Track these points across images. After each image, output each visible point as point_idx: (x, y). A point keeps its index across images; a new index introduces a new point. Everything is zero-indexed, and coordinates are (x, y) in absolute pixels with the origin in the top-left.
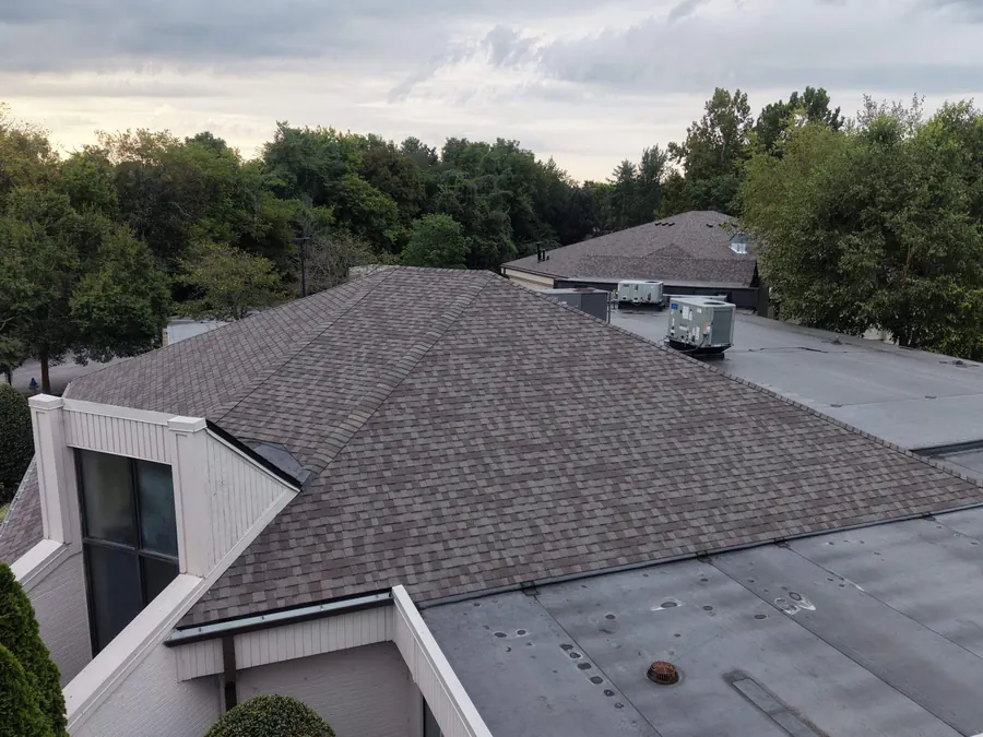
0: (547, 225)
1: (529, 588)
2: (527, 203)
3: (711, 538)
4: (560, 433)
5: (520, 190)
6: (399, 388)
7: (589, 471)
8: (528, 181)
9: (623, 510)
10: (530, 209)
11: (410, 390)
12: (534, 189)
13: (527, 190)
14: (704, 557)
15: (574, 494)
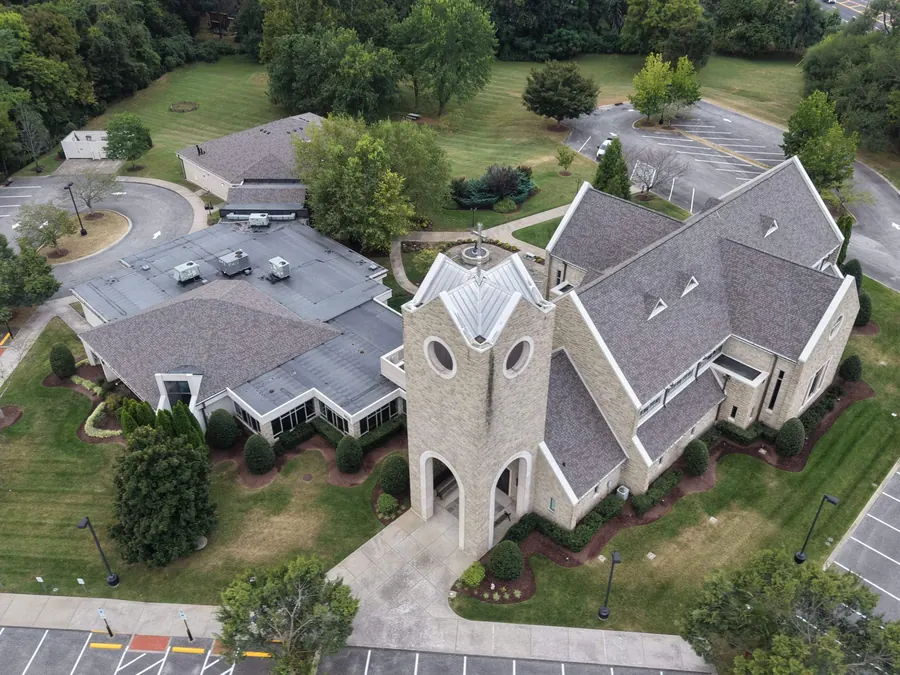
1: (249, 382)
2: (155, 8)
3: (280, 362)
7: (255, 354)
9: (263, 361)
10: (160, 13)
15: (253, 361)
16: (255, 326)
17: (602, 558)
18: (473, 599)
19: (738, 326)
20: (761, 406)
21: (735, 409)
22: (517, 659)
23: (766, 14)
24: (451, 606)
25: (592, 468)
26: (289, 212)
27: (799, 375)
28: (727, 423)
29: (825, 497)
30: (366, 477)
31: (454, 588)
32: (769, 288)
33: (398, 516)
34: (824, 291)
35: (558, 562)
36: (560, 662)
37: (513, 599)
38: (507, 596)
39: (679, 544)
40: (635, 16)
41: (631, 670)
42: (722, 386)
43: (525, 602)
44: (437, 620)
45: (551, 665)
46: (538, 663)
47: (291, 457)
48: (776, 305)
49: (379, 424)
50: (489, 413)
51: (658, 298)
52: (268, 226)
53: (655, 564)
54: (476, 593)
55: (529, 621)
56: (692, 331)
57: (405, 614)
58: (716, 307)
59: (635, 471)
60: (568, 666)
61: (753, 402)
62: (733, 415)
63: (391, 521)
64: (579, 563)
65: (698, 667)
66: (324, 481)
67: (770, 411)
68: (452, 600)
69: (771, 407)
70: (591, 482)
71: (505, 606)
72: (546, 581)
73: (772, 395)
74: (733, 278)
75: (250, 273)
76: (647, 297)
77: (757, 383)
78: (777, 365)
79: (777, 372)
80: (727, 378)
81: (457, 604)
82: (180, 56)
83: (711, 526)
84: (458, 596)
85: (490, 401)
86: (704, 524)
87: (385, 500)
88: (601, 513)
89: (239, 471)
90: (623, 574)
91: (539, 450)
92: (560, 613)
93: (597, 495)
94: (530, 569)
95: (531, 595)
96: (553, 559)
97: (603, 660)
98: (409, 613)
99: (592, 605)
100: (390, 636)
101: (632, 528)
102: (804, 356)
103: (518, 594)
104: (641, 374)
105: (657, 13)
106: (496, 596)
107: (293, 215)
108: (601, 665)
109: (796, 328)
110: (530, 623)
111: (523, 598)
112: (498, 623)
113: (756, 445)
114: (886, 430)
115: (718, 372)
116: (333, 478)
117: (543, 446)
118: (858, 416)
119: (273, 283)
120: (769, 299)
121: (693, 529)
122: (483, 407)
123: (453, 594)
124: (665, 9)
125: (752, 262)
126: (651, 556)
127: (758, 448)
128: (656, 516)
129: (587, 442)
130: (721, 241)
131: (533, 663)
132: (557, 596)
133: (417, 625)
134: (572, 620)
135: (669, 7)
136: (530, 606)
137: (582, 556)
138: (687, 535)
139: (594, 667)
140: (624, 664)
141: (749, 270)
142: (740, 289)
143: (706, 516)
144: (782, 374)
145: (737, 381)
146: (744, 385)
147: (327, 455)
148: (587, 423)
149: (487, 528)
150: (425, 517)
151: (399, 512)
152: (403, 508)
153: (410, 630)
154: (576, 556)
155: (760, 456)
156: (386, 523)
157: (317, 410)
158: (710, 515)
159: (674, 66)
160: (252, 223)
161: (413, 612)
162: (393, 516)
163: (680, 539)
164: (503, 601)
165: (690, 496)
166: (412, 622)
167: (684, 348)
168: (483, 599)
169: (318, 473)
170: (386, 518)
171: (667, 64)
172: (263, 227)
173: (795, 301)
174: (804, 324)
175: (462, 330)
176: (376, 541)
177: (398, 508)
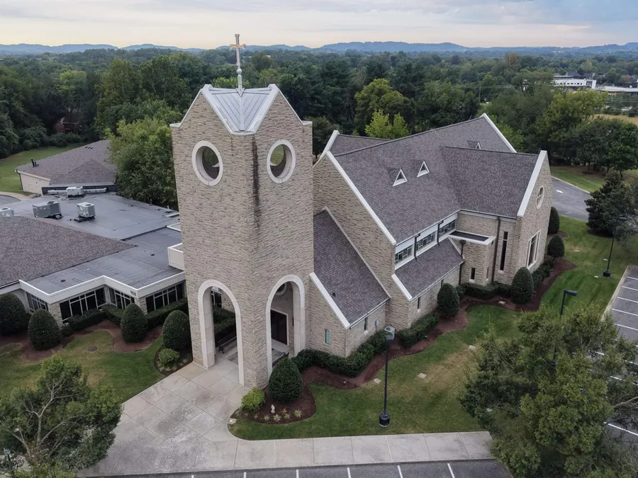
0: (35, 116)
1: (42, 276)
2: (18, 106)
3: (75, 263)
4: (45, 250)
5: (13, 99)
6: (8, 248)
7: (51, 257)
8: (17, 92)
9: (58, 261)
10: (22, 110)
11: (11, 248)
12: (22, 97)
13: (17, 98)
14: (74, 266)
15: (49, 261)
16: (55, 237)
17: (377, 381)
18: (253, 422)
19: (465, 203)
20: (494, 267)
21: (473, 270)
22: (300, 468)
23: (447, 107)
24: (231, 430)
25: (359, 301)
26: (103, 187)
27: (519, 229)
28: (469, 284)
29: (565, 292)
30: (150, 345)
31: (233, 416)
32: (484, 173)
33: (179, 368)
34: (526, 165)
35: (337, 387)
36: (345, 466)
37: (294, 419)
38: (287, 416)
39: (446, 365)
40: (362, 106)
41: (417, 466)
42: (459, 252)
43: (307, 420)
44: (215, 443)
45: (337, 470)
46: (322, 470)
47: (78, 337)
48: (491, 182)
49: (166, 303)
50: (258, 212)
51: (399, 170)
52: (82, 196)
53: (427, 381)
54: (256, 417)
55: (311, 435)
56: (429, 201)
57: (182, 442)
58: (446, 189)
59: (397, 309)
60: (354, 468)
61: (486, 262)
62: (473, 277)
63: (172, 372)
64: (356, 386)
65: (483, 455)
66: (108, 350)
67: (501, 272)
68: (232, 426)
69: (502, 268)
70: (360, 312)
71: (286, 425)
72: (326, 402)
73: (501, 255)
74: (455, 171)
75: (60, 218)
76: (390, 170)
77: (487, 242)
78: (501, 228)
79: (502, 234)
80: (463, 243)
81: (236, 428)
82: (36, 141)
83: (472, 351)
84: (237, 422)
85: (257, 200)
86: (465, 350)
87: (168, 354)
88: (372, 344)
89: (23, 351)
90: (397, 390)
91: (311, 281)
92: (342, 426)
93: (366, 332)
94: (311, 394)
95: (312, 414)
96: (331, 385)
97: (389, 459)
98: (187, 441)
99: (373, 416)
100: (163, 462)
101: (401, 358)
102: (521, 213)
103: (298, 413)
104: (393, 222)
105: (377, 102)
106: (277, 418)
107: (105, 189)
108: (388, 464)
109: (511, 195)
110: (312, 437)
111: (305, 416)
112: (278, 440)
113: (496, 299)
114: (594, 285)
115: (455, 240)
116: (119, 347)
117: (313, 276)
118: (570, 278)
119: (80, 221)
120: (486, 180)
121: (455, 354)
122: (250, 202)
123: (233, 421)
124: (382, 99)
125: (468, 158)
126: (422, 376)
127: (498, 301)
128: (422, 348)
129: (353, 280)
130: (442, 149)
131: (317, 470)
132: (338, 413)
133: (194, 450)
134: (354, 430)
135: (384, 98)
136: (311, 423)
137: (359, 381)
138: (451, 358)
139: (381, 467)
140: (411, 460)
141: (466, 163)
142: (461, 177)
143: (465, 345)
144: (506, 234)
145: (471, 243)
146: (478, 246)
147: (114, 333)
148: (352, 266)
149: (265, 354)
150: (206, 365)
151: (181, 364)
152: (185, 361)
153: (186, 455)
154: (353, 381)
155: (501, 305)
156: (166, 374)
157: (108, 300)
158: (469, 344)
159: (391, 118)
160: (69, 193)
161: (190, 439)
162: (174, 368)
163: (446, 362)
164: (283, 421)
165: (448, 333)
166: (189, 447)
167: (425, 211)
168: (264, 421)
169: (103, 345)
170: (168, 369)
171: (387, 117)
172: (78, 196)
173: (505, 177)
174: (516, 191)
175: (224, 121)
176: (156, 388)
177: (179, 360)
